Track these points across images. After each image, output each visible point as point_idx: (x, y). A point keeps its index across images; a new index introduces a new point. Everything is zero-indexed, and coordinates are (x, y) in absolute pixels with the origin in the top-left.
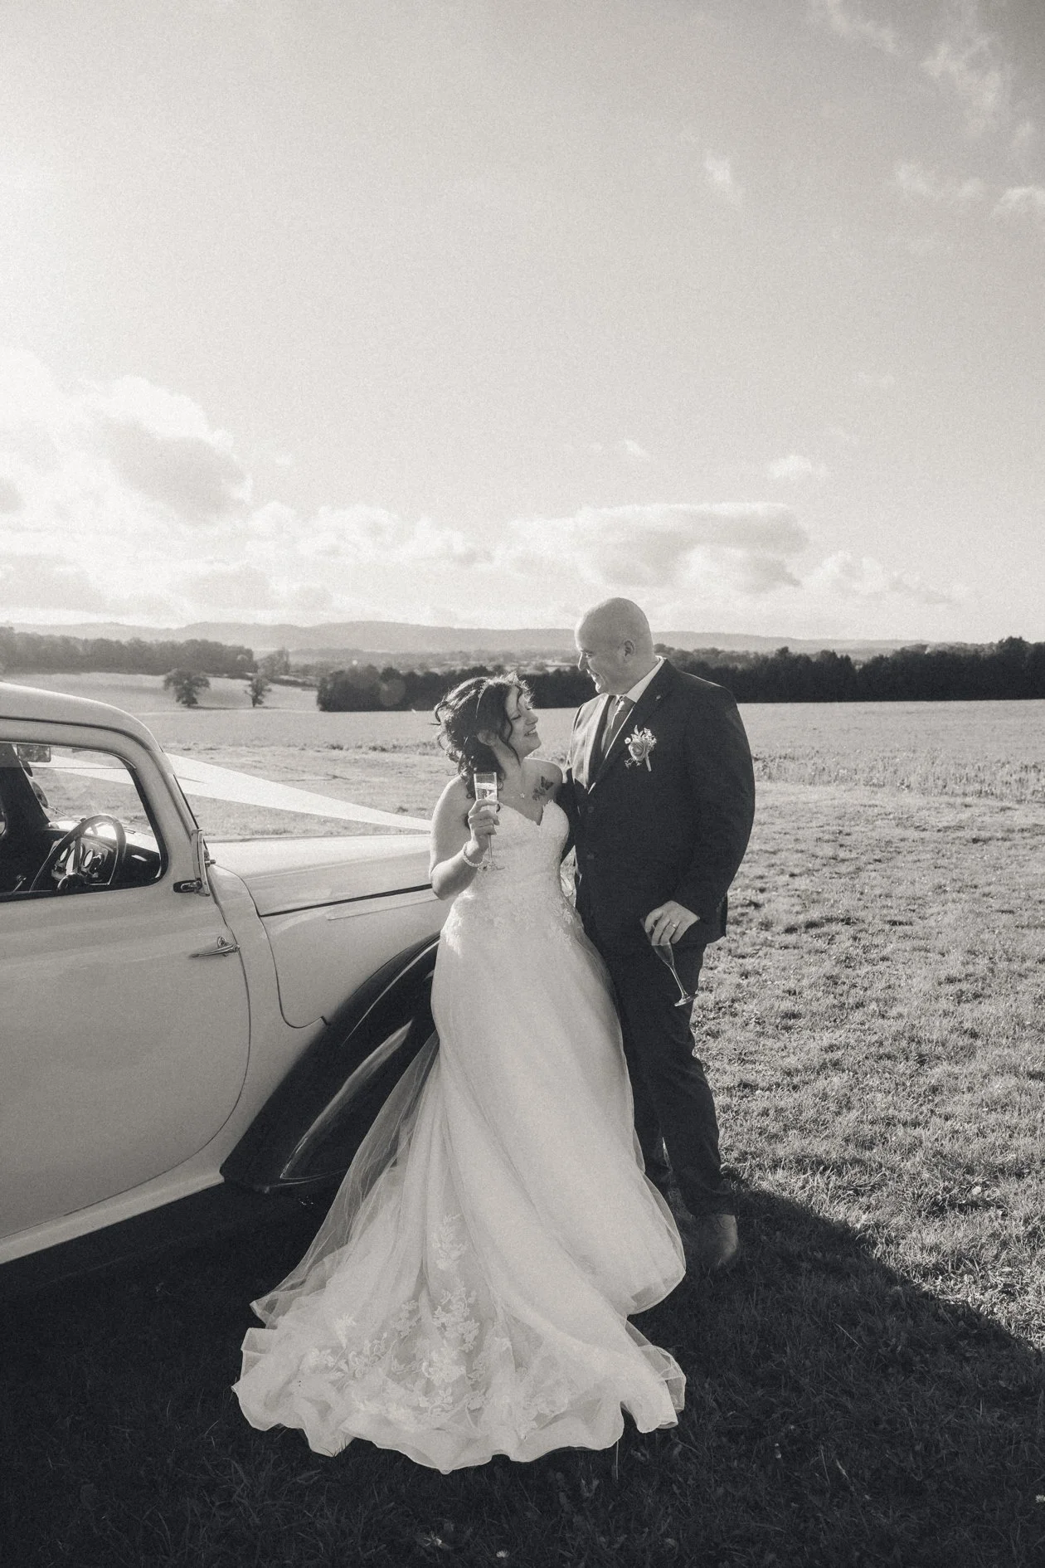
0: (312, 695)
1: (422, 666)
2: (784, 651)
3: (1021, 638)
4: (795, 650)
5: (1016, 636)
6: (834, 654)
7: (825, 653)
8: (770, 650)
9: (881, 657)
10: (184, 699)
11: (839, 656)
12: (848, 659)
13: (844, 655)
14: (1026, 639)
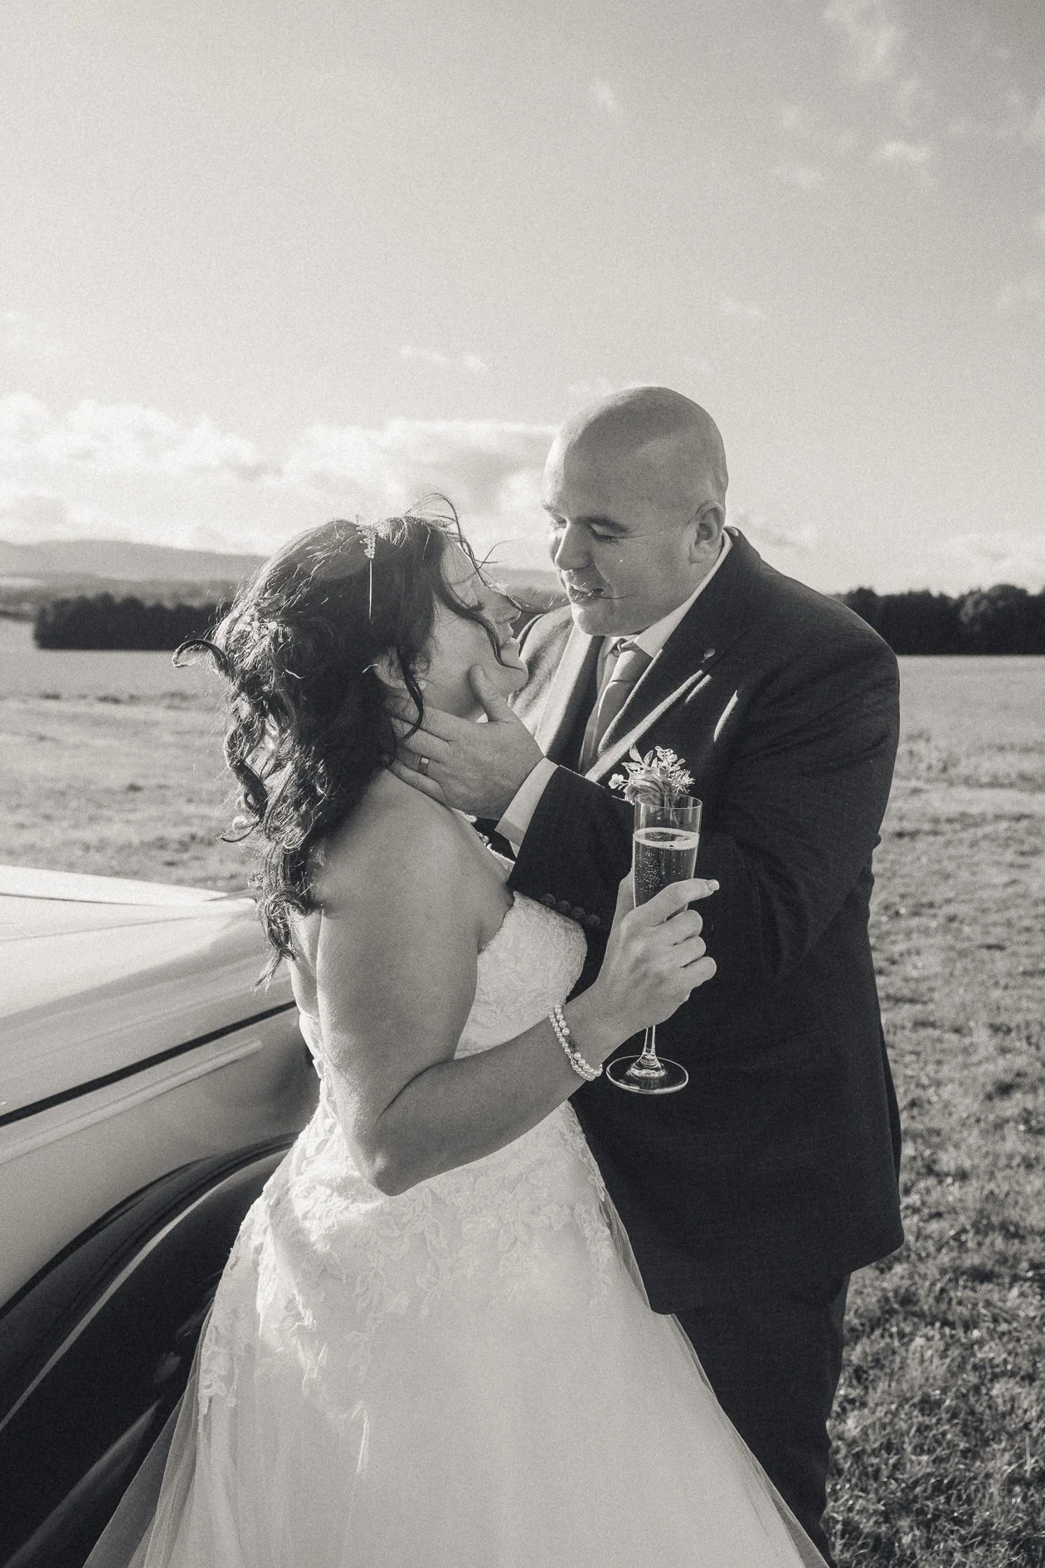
0: (26, 631)
1: (175, 596)
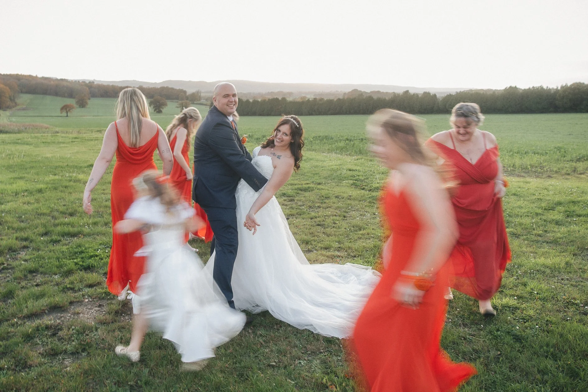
2: (407, 91)
3: (516, 87)
4: (412, 92)
5: (513, 85)
6: (429, 93)
7: (425, 93)
8: (400, 91)
9: (450, 95)
10: (157, 110)
11: (431, 94)
12: (435, 95)
13: (434, 94)
14: (518, 87)
